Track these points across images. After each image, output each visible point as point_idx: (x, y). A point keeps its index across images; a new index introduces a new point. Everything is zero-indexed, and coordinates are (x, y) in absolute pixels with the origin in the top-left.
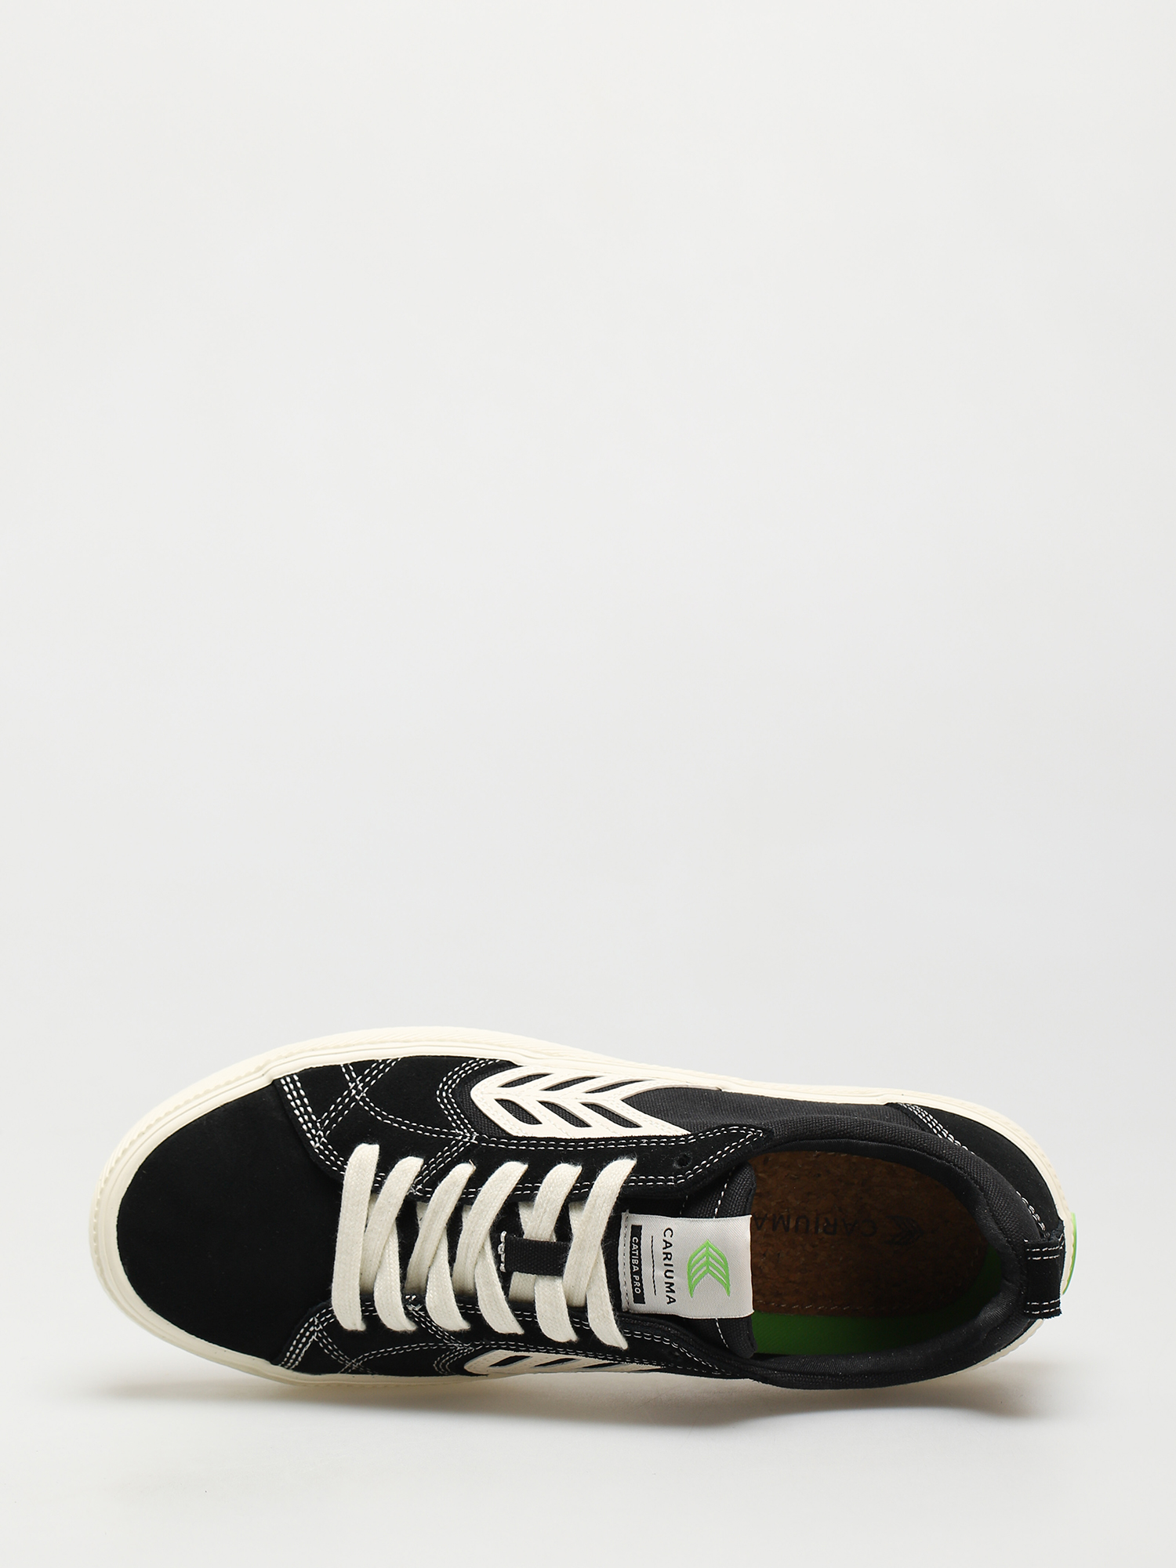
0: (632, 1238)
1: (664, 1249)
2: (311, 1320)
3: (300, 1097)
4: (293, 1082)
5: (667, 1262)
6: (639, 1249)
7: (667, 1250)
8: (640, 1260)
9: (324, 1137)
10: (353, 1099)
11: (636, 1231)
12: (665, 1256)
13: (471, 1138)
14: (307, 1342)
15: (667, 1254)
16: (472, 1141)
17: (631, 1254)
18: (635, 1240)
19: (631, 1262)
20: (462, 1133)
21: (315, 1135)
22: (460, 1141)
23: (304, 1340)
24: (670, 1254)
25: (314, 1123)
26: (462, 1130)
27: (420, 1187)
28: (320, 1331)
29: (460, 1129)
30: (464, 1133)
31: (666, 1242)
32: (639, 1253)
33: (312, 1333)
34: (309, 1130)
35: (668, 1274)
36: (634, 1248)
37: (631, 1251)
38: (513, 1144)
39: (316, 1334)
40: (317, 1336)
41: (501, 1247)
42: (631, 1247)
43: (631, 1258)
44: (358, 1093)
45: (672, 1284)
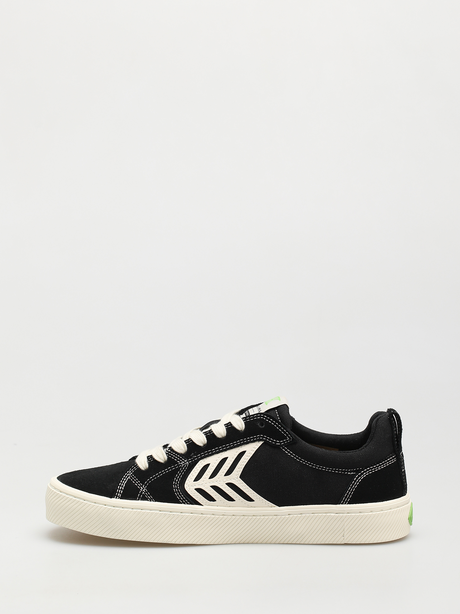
2: (128, 472)
14: (126, 480)
23: (125, 479)
28: (131, 475)
33: (128, 477)
39: (129, 476)
40: (130, 476)
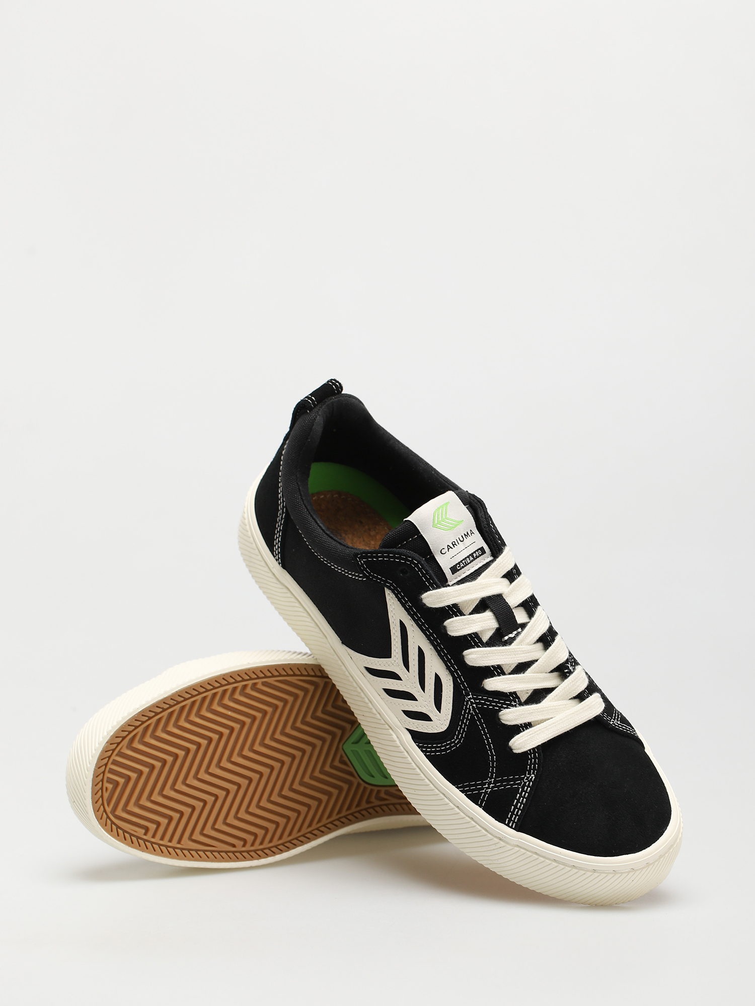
0: (459, 570)
1: (452, 548)
3: (516, 807)
4: (510, 820)
5: (457, 543)
6: (461, 561)
7: (452, 546)
8: (466, 558)
9: (525, 776)
10: (495, 782)
11: (454, 570)
12: (455, 546)
13: (470, 698)
15: (453, 545)
16: (471, 696)
17: (467, 565)
18: (458, 567)
19: (470, 563)
20: (471, 707)
21: (528, 781)
22: (476, 703)
24: (452, 543)
25: (523, 788)
26: (469, 709)
27: (513, 703)
29: (470, 710)
30: (470, 706)
31: (448, 549)
32: (463, 560)
34: (528, 786)
35: (462, 539)
36: (463, 565)
37: (465, 566)
38: (458, 674)
41: (511, 636)
42: (463, 567)
43: (469, 564)
44: (490, 783)
45: (465, 535)
